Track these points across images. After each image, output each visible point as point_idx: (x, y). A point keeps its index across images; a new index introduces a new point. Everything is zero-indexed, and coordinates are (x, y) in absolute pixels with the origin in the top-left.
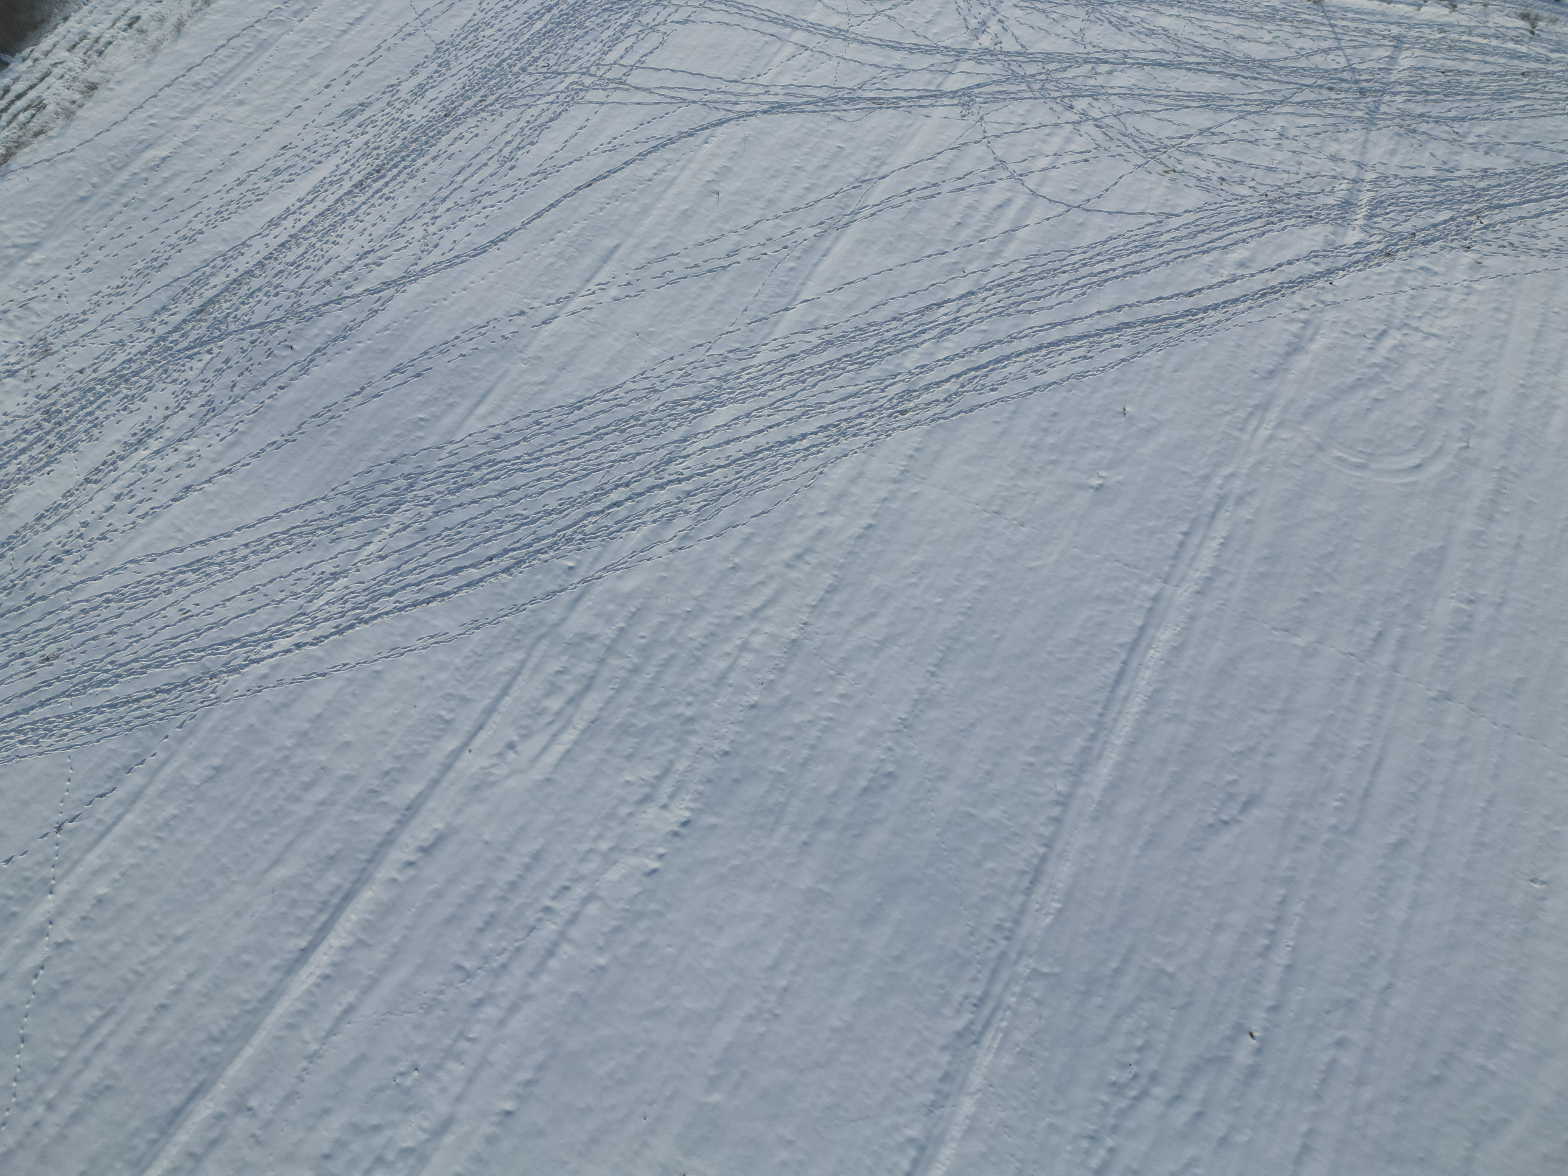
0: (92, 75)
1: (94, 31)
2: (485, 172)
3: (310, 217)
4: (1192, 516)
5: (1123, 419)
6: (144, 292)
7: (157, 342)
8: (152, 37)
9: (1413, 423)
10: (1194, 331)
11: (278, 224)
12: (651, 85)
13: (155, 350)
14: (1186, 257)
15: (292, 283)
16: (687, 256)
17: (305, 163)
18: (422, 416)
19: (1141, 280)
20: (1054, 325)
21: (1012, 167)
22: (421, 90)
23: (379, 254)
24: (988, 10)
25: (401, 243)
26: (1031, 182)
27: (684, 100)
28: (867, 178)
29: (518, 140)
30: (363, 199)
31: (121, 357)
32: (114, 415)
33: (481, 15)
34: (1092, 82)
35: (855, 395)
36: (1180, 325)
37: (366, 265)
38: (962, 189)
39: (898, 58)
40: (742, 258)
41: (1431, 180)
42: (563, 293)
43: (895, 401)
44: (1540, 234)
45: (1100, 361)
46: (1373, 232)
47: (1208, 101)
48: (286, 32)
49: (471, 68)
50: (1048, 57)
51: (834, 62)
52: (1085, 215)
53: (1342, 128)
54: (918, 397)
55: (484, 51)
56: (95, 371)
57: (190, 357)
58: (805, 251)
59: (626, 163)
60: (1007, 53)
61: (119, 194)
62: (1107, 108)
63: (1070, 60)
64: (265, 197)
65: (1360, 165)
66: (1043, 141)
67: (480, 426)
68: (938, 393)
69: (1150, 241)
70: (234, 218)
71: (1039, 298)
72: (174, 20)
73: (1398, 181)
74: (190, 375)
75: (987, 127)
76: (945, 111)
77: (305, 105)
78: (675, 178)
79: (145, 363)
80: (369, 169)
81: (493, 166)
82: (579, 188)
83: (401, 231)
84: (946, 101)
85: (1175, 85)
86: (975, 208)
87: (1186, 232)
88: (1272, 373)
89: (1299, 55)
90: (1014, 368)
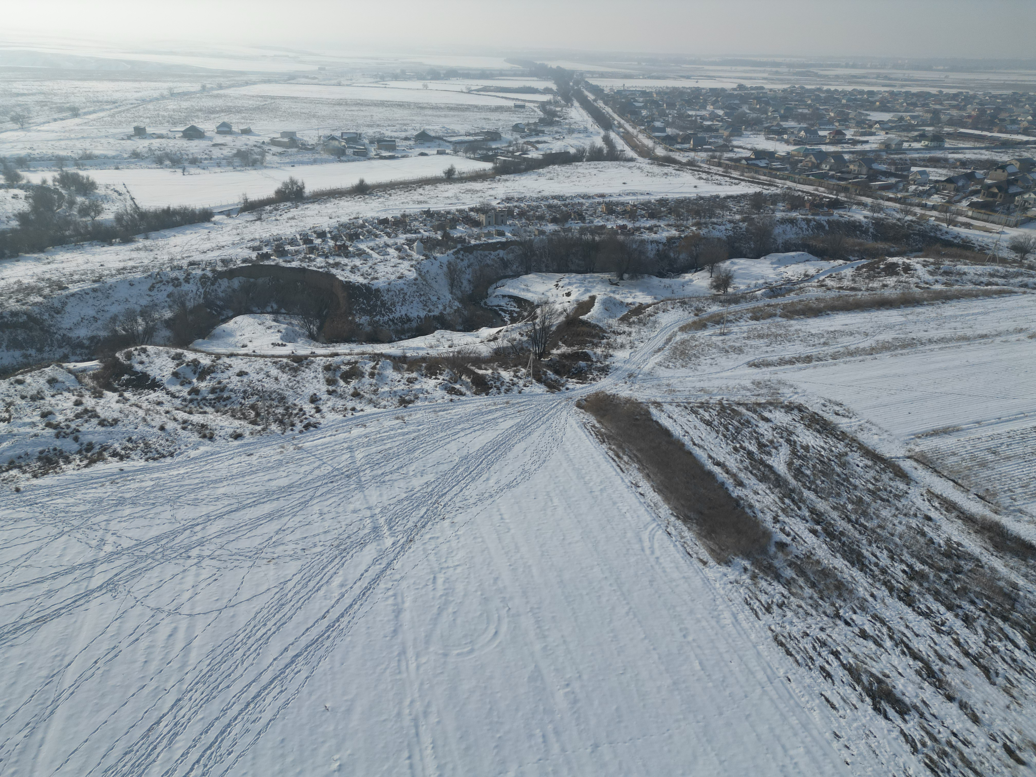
4: (406, 744)
5: (328, 714)
9: (479, 613)
10: (339, 635)
14: (308, 599)
19: (290, 626)
20: (250, 685)
21: (167, 608)
24: (101, 532)
26: (185, 610)
28: (55, 672)
34: (195, 538)
36: (329, 637)
38: (137, 640)
39: (45, 586)
41: (407, 498)
44: (469, 497)
45: (292, 689)
46: (397, 534)
47: (270, 516)
50: (158, 539)
52: (233, 609)
53: (349, 496)
60: (128, 549)
62: (213, 547)
63: (174, 534)
65: (370, 508)
66: (180, 584)
69: (283, 601)
71: (230, 675)
73: (392, 506)
75: (135, 595)
76: (99, 600)
84: (96, 594)
85: (246, 518)
86: (153, 646)
87: (300, 586)
88: (395, 632)
89: (306, 474)
90: (237, 729)
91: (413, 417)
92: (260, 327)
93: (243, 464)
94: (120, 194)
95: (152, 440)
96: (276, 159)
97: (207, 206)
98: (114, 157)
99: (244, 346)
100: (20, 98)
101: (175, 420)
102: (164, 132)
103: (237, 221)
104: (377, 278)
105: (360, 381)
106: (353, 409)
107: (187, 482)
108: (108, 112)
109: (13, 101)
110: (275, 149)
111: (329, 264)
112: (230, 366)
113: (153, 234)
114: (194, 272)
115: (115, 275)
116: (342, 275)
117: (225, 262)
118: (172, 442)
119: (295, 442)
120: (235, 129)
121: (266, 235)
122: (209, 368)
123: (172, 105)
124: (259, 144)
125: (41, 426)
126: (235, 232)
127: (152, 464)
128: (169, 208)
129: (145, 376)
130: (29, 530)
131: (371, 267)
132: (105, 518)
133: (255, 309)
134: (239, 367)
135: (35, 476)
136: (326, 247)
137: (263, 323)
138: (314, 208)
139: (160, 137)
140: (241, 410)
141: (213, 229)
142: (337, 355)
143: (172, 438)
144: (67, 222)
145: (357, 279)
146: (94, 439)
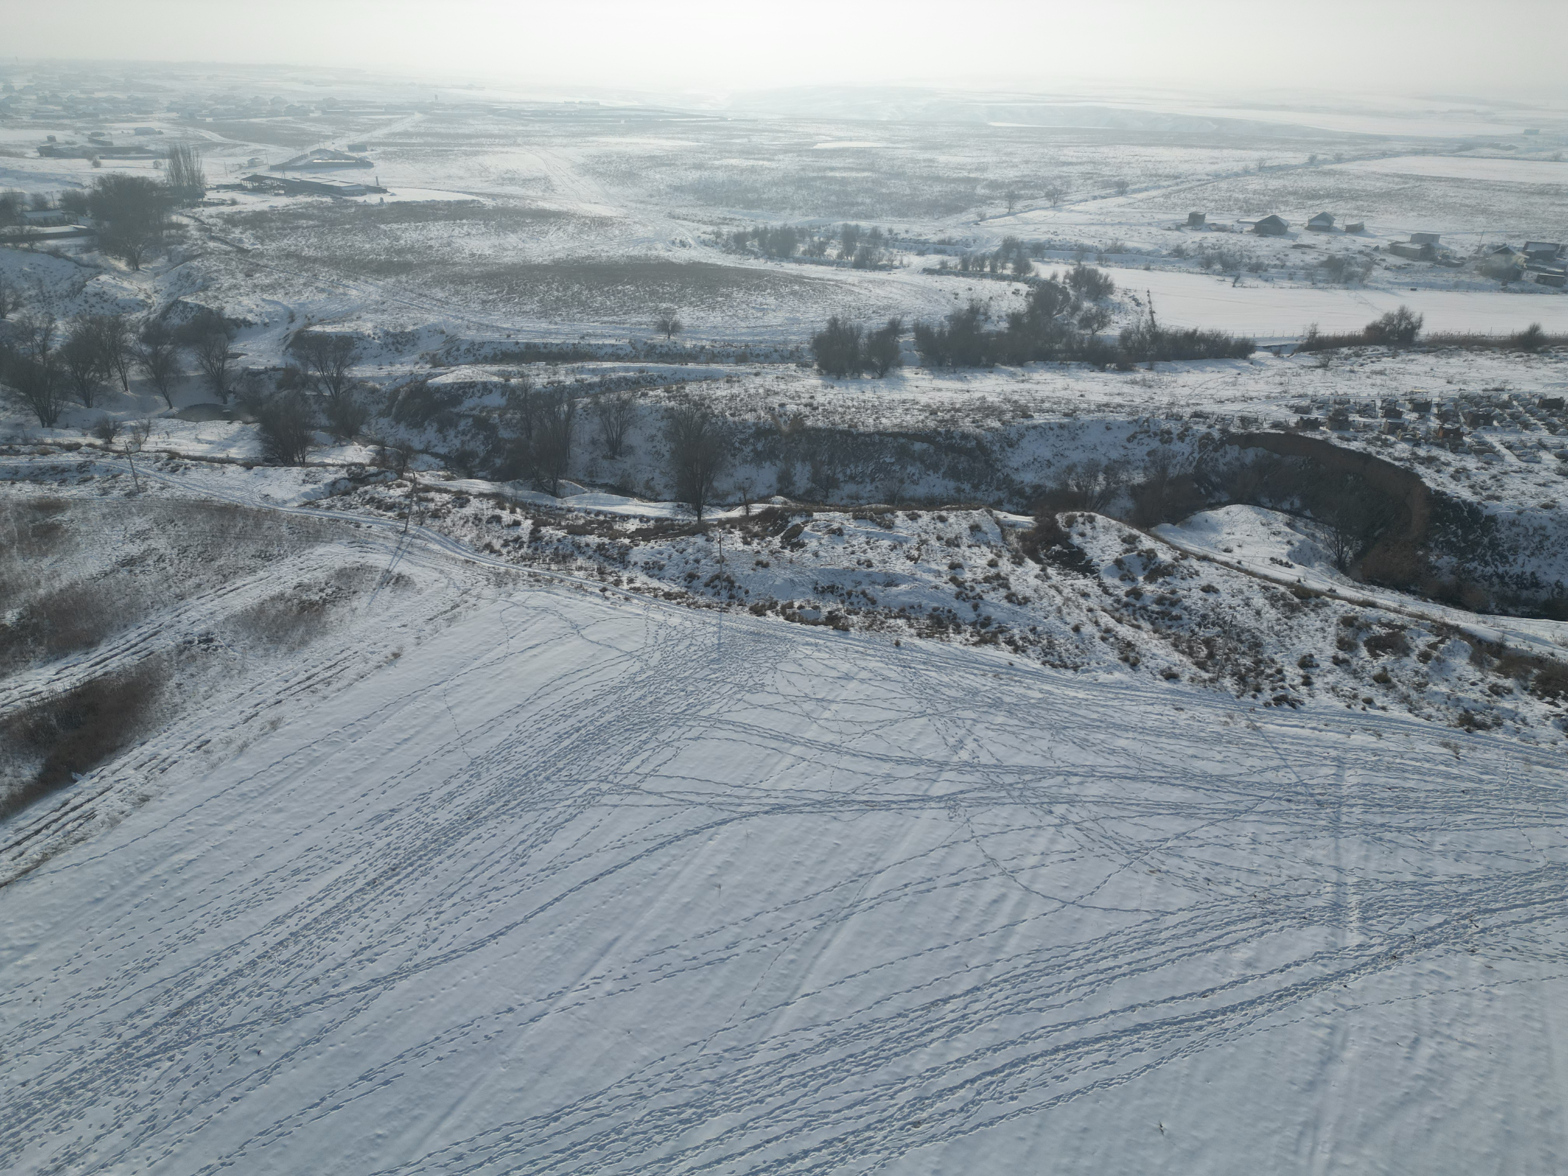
0: (149, 789)
1: (165, 753)
2: (497, 868)
3: (315, 915)
5: (1161, 1138)
6: (124, 993)
7: (119, 1048)
8: (214, 758)
10: (1217, 1035)
11: (282, 922)
12: (662, 790)
13: (113, 1058)
14: (1190, 955)
15: (278, 982)
16: (686, 948)
17: (325, 864)
18: (380, 1132)
19: (1150, 978)
20: (1068, 1025)
21: (1003, 864)
22: (451, 796)
23: (376, 950)
24: (963, 731)
25: (401, 938)
26: (1024, 878)
27: (692, 803)
28: (864, 872)
29: (533, 839)
30: (373, 896)
31: (75, 1065)
32: (40, 1136)
33: (515, 735)
34: (1066, 791)
35: (862, 1102)
36: (1200, 1028)
37: (360, 962)
38: (957, 884)
39: (886, 768)
40: (741, 950)
41: (1413, 885)
42: (556, 988)
43: (906, 1110)
44: (1541, 939)
45: (1124, 1067)
46: (1372, 934)
47: (1177, 809)
48: (339, 751)
49: (500, 778)
50: (1022, 770)
51: (829, 771)
52: (1081, 911)
53: (1310, 835)
54: (932, 1106)
55: (514, 764)
56: (39, 1084)
57: (148, 1065)
58: (805, 943)
59: (634, 859)
60: (985, 766)
61: (134, 895)
62: (1084, 814)
63: (1043, 773)
64: (276, 897)
65: (1339, 870)
66: (1029, 841)
67: (443, 1144)
68: (953, 1101)
69: (1151, 938)
70: (240, 917)
71: (1047, 996)
72: (240, 742)
73: (1380, 886)
74: (141, 1086)
75: (974, 828)
76: (934, 813)
77: (338, 812)
78: (679, 873)
79: (97, 1072)
80: (386, 867)
81: (505, 863)
82: (585, 883)
83: (403, 927)
84: (933, 805)
85: (1143, 795)
86: (971, 903)
87: (1183, 930)
88: (1311, 1086)
89: (1251, 771)
90: (1031, 1073)
91: (1478, 754)
92: (1262, 528)
93: (1165, 718)
94: (1138, 304)
95: (1059, 640)
96: (1389, 275)
97: (1249, 335)
98: (1149, 253)
99: (1227, 551)
100: (1065, 169)
101: (1097, 623)
102: (1228, 222)
103: (1288, 364)
104: (1498, 498)
105: (1397, 660)
106: (1369, 702)
107: (1082, 712)
108: (1163, 191)
109: (1056, 171)
110: (1392, 260)
111: (1416, 457)
112: (1197, 573)
113: (1161, 365)
114: (1195, 427)
115: (1093, 412)
116: (1430, 479)
117: (1245, 421)
118: (1083, 652)
119: (1253, 716)
120: (1338, 224)
121: (1324, 392)
122: (1166, 568)
123: (1255, 184)
124: (1368, 251)
125: (946, 578)
126: (1278, 379)
127: (1048, 671)
128: (1195, 331)
129: (1080, 553)
130: (894, 695)
131: (1494, 477)
132: (973, 716)
133: (1264, 500)
134: (1210, 578)
135: (919, 635)
136: (1423, 428)
137: (1269, 524)
138: (1428, 361)
139: (1222, 229)
140: (1189, 641)
141: (1246, 369)
142: (1373, 605)
143: (1084, 647)
144: (1061, 332)
145: (1462, 492)
146: (996, 614)
